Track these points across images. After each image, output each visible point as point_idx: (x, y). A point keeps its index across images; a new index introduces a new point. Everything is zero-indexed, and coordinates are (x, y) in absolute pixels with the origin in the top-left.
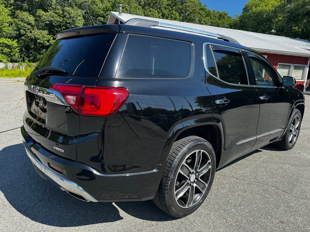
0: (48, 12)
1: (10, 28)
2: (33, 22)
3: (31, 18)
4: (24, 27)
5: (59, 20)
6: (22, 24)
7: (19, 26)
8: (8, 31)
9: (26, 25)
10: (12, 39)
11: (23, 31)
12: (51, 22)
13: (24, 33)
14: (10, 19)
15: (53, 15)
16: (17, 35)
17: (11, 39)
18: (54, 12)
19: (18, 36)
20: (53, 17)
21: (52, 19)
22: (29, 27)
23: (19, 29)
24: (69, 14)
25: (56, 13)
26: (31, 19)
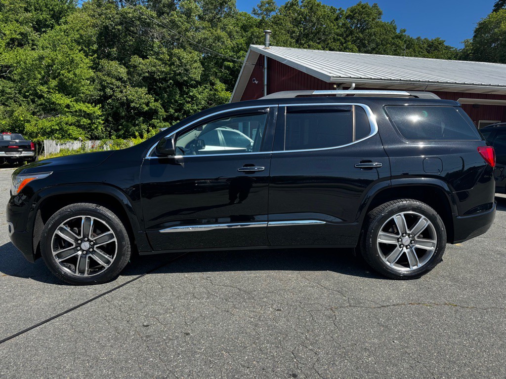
0: (148, 58)
1: (91, 88)
2: (125, 76)
3: (122, 69)
4: (111, 84)
5: (165, 70)
6: (109, 80)
7: (104, 82)
8: (87, 92)
9: (114, 80)
10: (94, 104)
11: (109, 90)
12: (152, 74)
13: (112, 93)
14: (92, 73)
15: (155, 63)
16: (100, 98)
17: (92, 104)
18: (157, 59)
19: (102, 98)
20: (154, 66)
21: (154, 69)
22: (119, 83)
23: (103, 88)
24: (179, 59)
25: (161, 60)
26: (122, 71)
